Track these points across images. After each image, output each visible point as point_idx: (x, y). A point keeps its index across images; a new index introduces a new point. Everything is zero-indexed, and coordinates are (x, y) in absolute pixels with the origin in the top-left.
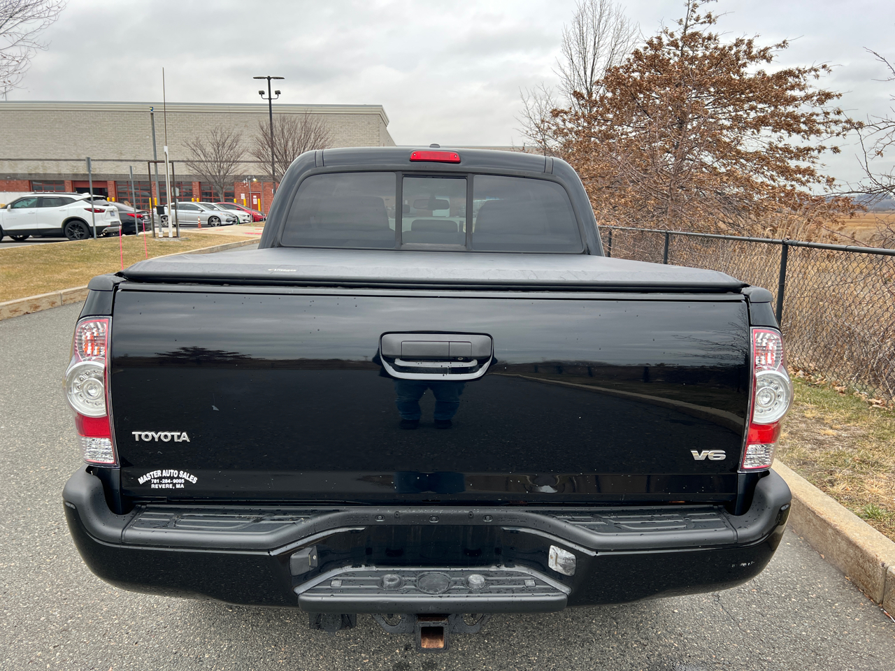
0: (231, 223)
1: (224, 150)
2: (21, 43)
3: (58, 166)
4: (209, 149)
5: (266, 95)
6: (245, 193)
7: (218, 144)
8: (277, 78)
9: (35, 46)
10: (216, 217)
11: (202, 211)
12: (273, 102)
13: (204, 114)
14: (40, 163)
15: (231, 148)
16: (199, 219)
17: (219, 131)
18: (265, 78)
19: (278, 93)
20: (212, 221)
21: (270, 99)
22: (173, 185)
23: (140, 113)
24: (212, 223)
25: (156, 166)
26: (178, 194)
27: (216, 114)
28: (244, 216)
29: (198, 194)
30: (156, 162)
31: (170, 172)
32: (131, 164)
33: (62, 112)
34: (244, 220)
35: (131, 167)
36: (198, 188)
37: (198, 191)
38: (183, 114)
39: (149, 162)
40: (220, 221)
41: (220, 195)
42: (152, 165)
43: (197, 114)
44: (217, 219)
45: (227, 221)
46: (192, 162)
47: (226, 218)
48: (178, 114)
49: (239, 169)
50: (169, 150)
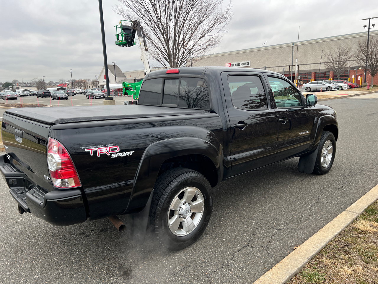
0: (337, 89)
1: (343, 56)
2: (220, 31)
3: (279, 69)
4: (335, 56)
5: (367, 27)
6: (355, 75)
7: (340, 53)
8: (374, 18)
9: (224, 31)
10: (330, 87)
11: (324, 84)
12: (370, 30)
13: (339, 40)
14: (273, 68)
15: (346, 54)
16: (321, 88)
17: (341, 48)
18: (367, 19)
19: (373, 25)
20: (328, 89)
21: (369, 29)
22: (298, 74)
23: (311, 44)
24: (328, 90)
25: (292, 67)
26: (299, 79)
27: (345, 39)
28: (345, 86)
29: (332, 77)
30: (292, 66)
31: (297, 70)
32: (284, 67)
33: (282, 48)
34: (345, 88)
35: (284, 69)
36: (332, 74)
37: (332, 75)
38: (330, 42)
39: (290, 66)
40: (331, 89)
41: (338, 77)
42: (291, 67)
43: (336, 41)
44: (330, 88)
45: (335, 88)
46: (327, 63)
47: (334, 87)
48: (327, 42)
49: (348, 65)
50: (298, 60)
